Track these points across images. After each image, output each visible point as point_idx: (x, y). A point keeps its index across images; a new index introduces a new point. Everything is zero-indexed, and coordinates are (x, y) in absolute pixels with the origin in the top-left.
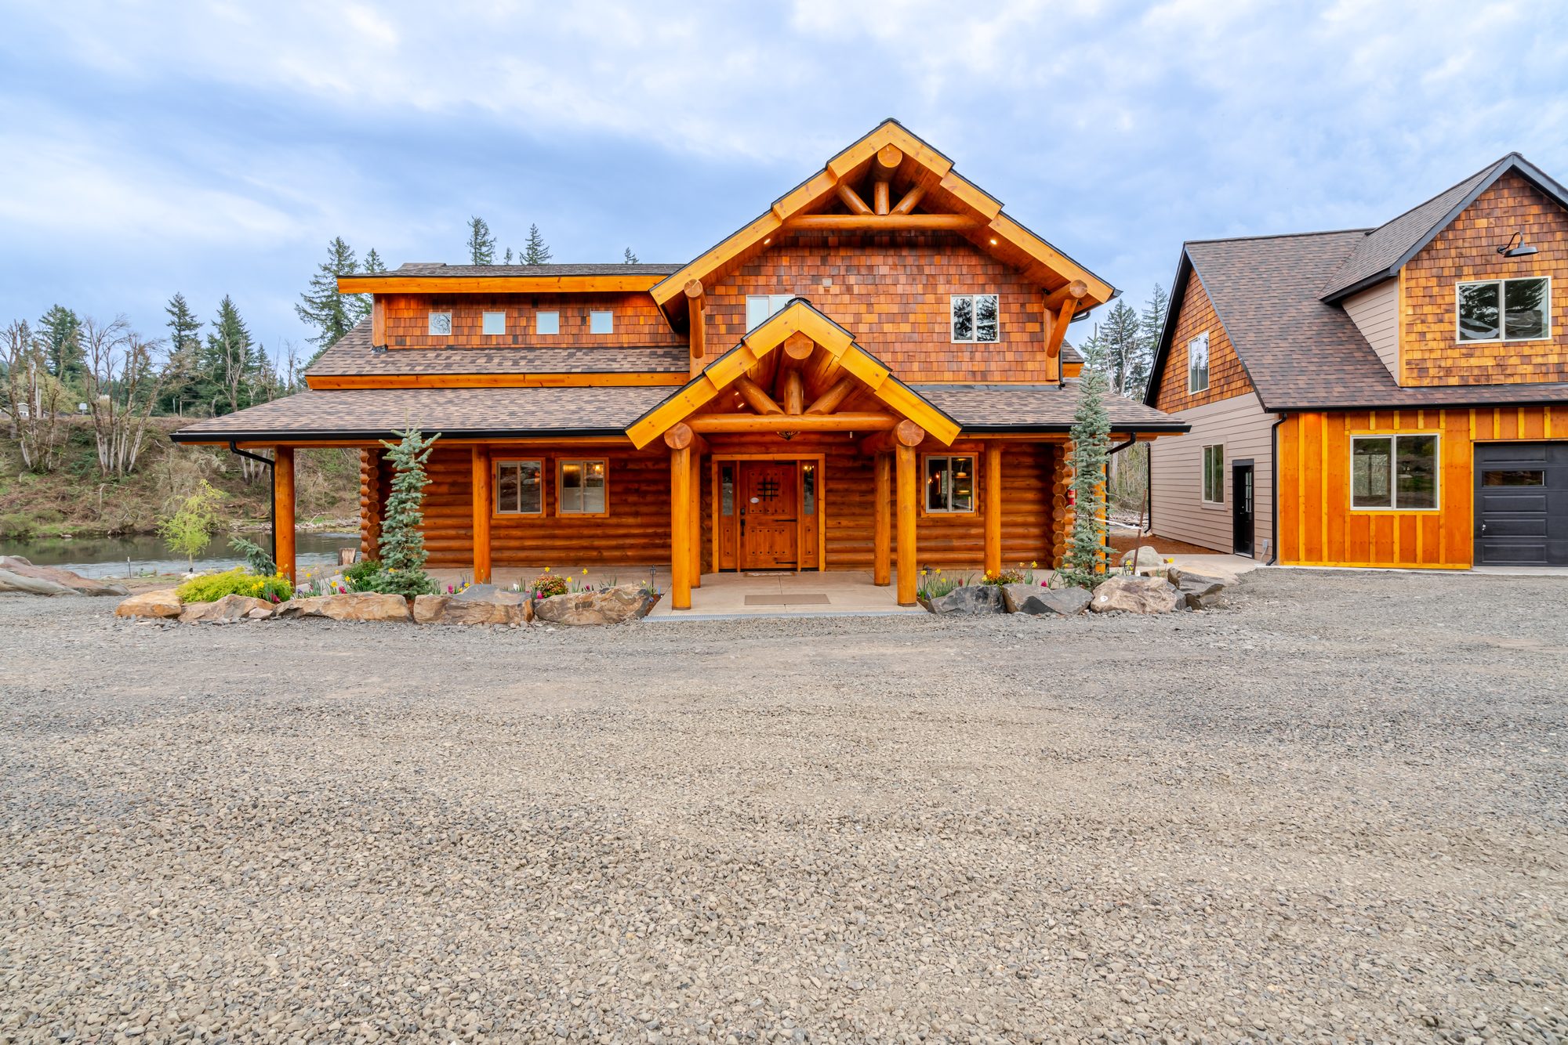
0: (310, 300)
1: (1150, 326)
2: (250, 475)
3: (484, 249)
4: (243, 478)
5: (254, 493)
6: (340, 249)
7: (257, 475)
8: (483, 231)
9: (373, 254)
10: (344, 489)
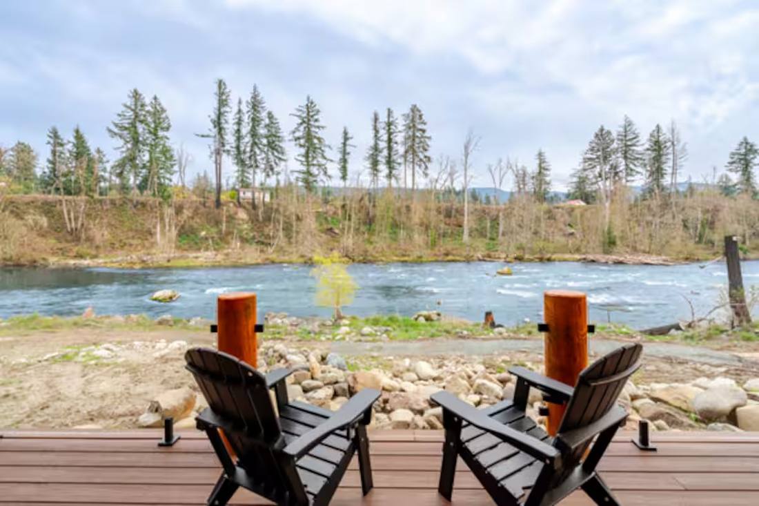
0: (116, 125)
1: (622, 140)
2: (72, 229)
3: (224, 97)
4: (68, 232)
5: (73, 241)
6: (136, 95)
7: (76, 229)
8: (223, 87)
9: (155, 98)
10: (133, 238)
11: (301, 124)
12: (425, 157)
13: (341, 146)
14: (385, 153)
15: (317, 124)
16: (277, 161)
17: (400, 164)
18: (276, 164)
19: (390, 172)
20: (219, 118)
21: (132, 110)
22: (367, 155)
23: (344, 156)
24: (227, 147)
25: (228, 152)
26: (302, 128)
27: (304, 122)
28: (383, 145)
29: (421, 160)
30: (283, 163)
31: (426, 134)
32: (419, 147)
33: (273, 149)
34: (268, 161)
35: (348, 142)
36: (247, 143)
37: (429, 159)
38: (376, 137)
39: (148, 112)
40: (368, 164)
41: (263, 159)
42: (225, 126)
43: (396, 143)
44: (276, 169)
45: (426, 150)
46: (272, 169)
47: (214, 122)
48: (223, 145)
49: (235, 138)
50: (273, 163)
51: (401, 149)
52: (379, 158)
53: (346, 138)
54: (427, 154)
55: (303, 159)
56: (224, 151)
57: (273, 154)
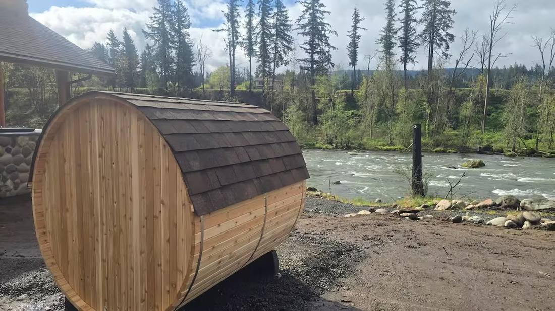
11: (307, 10)
12: (447, 34)
13: (351, 29)
14: (401, 34)
15: (322, 9)
16: (286, 50)
17: (418, 45)
18: (285, 53)
19: (406, 55)
20: (232, 12)
21: (161, 12)
22: (380, 37)
23: (354, 40)
24: (240, 39)
25: (241, 43)
26: (307, 15)
27: (309, 8)
28: (398, 25)
29: (442, 39)
30: (290, 53)
31: (450, 8)
32: (441, 24)
33: (282, 38)
34: (277, 52)
35: (358, 25)
36: (258, 34)
37: (452, 37)
38: (391, 17)
39: (173, 12)
40: (381, 47)
41: (272, 48)
42: (238, 19)
43: (415, 20)
44: (285, 59)
45: (448, 26)
46: (281, 59)
47: (227, 16)
48: (237, 38)
49: (246, 30)
50: (282, 53)
51: (420, 28)
52: (393, 40)
53: (357, 20)
54: (449, 31)
55: (308, 47)
56: (238, 43)
57: (282, 43)
